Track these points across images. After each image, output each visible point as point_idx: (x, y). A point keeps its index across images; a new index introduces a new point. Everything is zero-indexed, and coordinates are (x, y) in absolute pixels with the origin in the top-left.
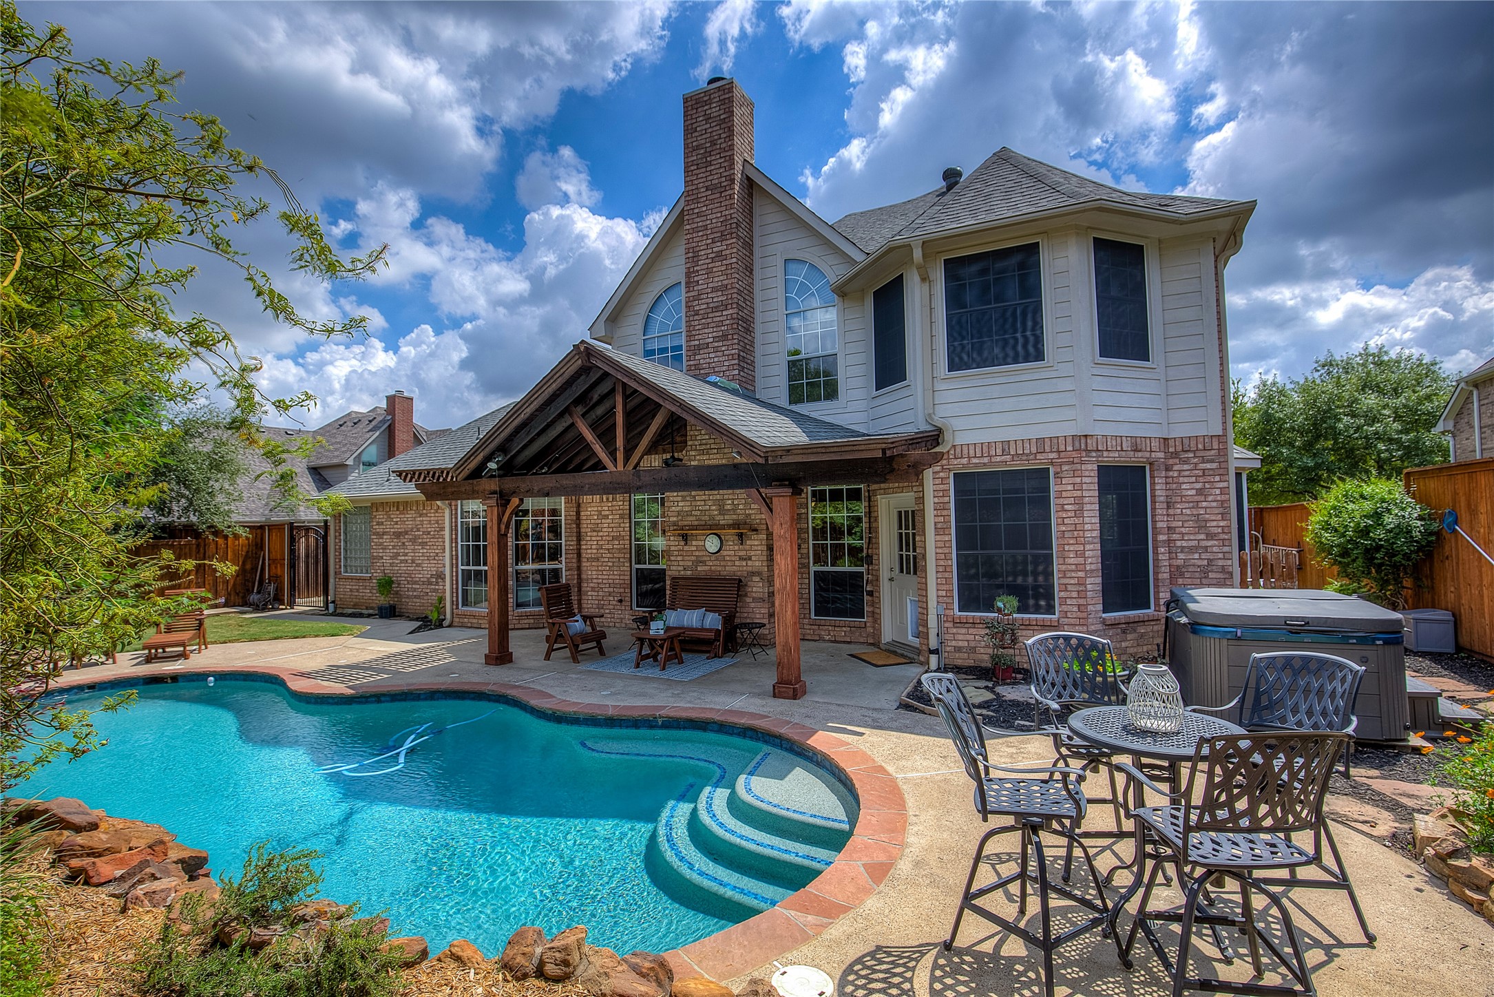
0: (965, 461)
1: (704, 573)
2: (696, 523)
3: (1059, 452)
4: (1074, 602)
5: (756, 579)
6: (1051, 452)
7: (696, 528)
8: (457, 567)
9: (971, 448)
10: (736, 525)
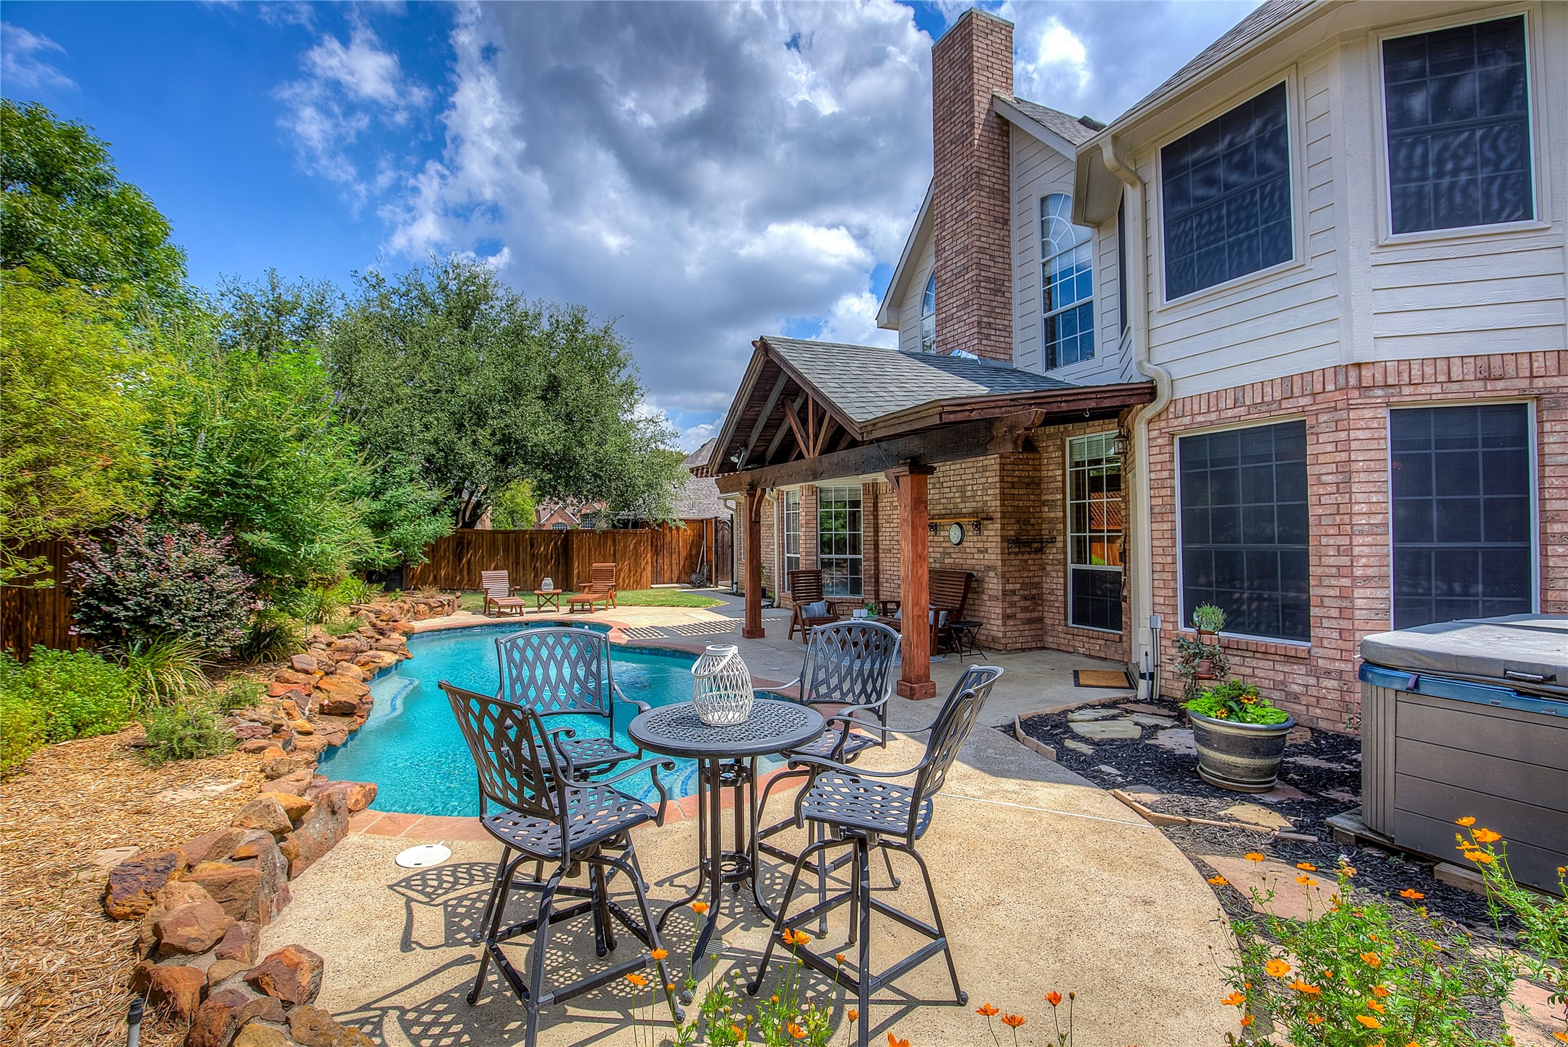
0: (1187, 420)
1: (949, 566)
2: (943, 512)
3: (1314, 395)
4: (1334, 624)
5: (992, 574)
6: (1303, 395)
7: (942, 517)
8: (783, 554)
9: (1196, 401)
10: (974, 513)
